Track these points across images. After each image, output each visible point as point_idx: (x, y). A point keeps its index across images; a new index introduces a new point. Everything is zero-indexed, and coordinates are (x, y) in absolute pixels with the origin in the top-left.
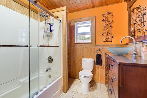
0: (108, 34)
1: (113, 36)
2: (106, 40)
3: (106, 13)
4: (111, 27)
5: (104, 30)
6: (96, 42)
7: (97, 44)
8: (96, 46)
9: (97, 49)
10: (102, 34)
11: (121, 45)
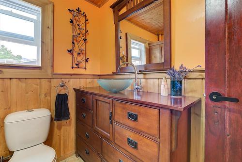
0: (79, 54)
1: (88, 59)
2: (77, 65)
3: (77, 10)
4: (85, 40)
5: (73, 43)
6: (53, 66)
7: (55, 72)
8: (54, 76)
9: (56, 82)
10: (68, 51)
11: (99, 75)
